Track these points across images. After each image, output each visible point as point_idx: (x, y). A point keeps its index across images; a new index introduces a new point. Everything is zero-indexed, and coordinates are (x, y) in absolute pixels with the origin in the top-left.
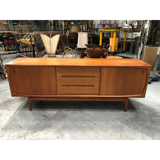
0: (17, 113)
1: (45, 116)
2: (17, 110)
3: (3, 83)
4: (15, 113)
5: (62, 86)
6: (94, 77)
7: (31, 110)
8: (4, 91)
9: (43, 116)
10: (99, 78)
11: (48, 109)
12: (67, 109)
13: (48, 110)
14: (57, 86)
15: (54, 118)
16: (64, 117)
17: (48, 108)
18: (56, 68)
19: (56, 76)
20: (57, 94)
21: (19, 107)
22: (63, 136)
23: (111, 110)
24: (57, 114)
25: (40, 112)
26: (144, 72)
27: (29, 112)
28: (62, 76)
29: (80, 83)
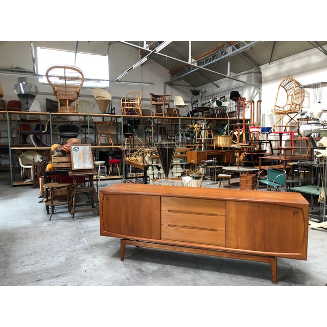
1: (140, 270)
5: (169, 225)
6: (216, 215)
7: (122, 260)
8: (93, 231)
9: (137, 270)
10: (224, 217)
13: (147, 264)
14: (161, 225)
15: (153, 274)
16: (167, 275)
17: (147, 261)
18: (162, 197)
19: (161, 210)
20: (161, 239)
23: (249, 278)
24: (158, 270)
25: (135, 264)
26: (298, 213)
27: (119, 262)
28: (169, 211)
29: (194, 224)
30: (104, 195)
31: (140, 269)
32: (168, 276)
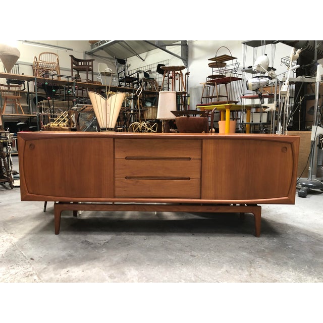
0: (28, 238)
2: (29, 233)
3: (5, 194)
4: (24, 237)
5: (126, 178)
6: (190, 159)
7: (57, 233)
8: (5, 205)
9: (82, 242)
10: (199, 161)
11: (93, 233)
12: (132, 233)
13: (95, 234)
14: (114, 178)
15: (106, 245)
16: (127, 244)
17: (94, 231)
18: (116, 140)
19: (114, 158)
20: (114, 197)
21: (34, 229)
22: (123, 273)
24: (111, 239)
25: (77, 236)
26: (286, 148)
27: (52, 237)
28: (126, 158)
29: (161, 173)
30: (26, 141)
31: (86, 241)
32: (129, 245)
